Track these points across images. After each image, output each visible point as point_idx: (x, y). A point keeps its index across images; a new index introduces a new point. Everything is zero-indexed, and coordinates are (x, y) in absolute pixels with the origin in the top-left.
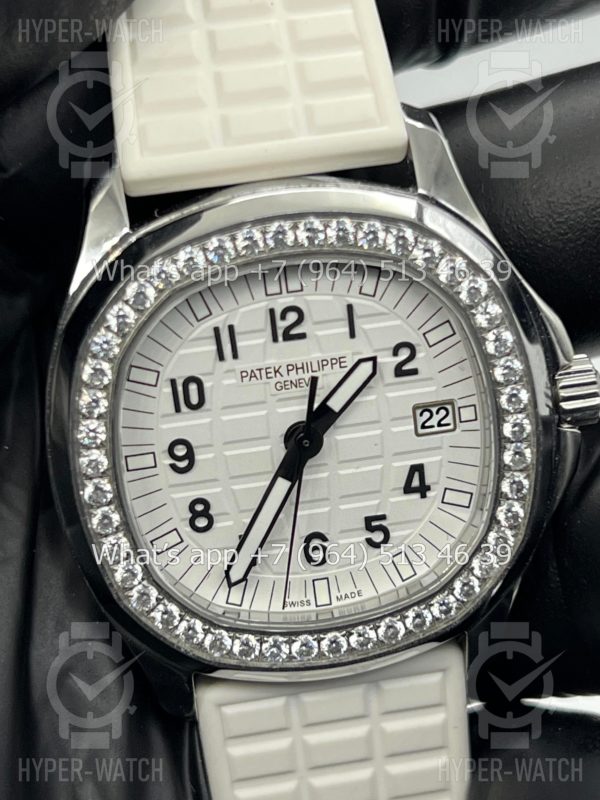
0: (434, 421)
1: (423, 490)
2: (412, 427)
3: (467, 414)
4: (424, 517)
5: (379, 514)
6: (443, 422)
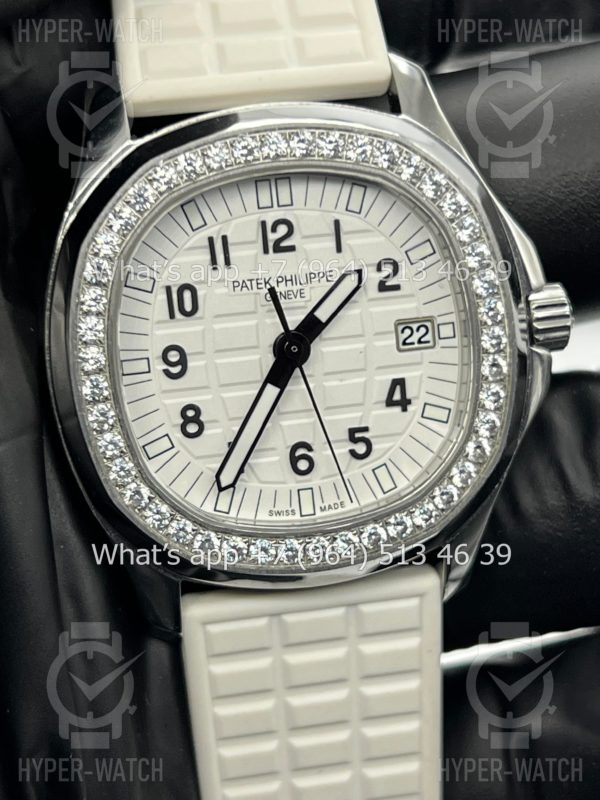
0: (415, 338)
1: (404, 403)
2: (394, 341)
3: (446, 331)
4: (404, 432)
5: (363, 425)
6: (422, 340)
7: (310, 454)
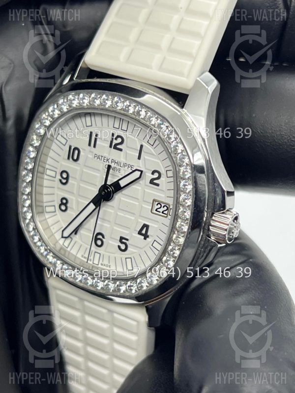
0: (161, 210)
1: (146, 236)
2: (151, 208)
5: (127, 237)
7: (103, 239)
